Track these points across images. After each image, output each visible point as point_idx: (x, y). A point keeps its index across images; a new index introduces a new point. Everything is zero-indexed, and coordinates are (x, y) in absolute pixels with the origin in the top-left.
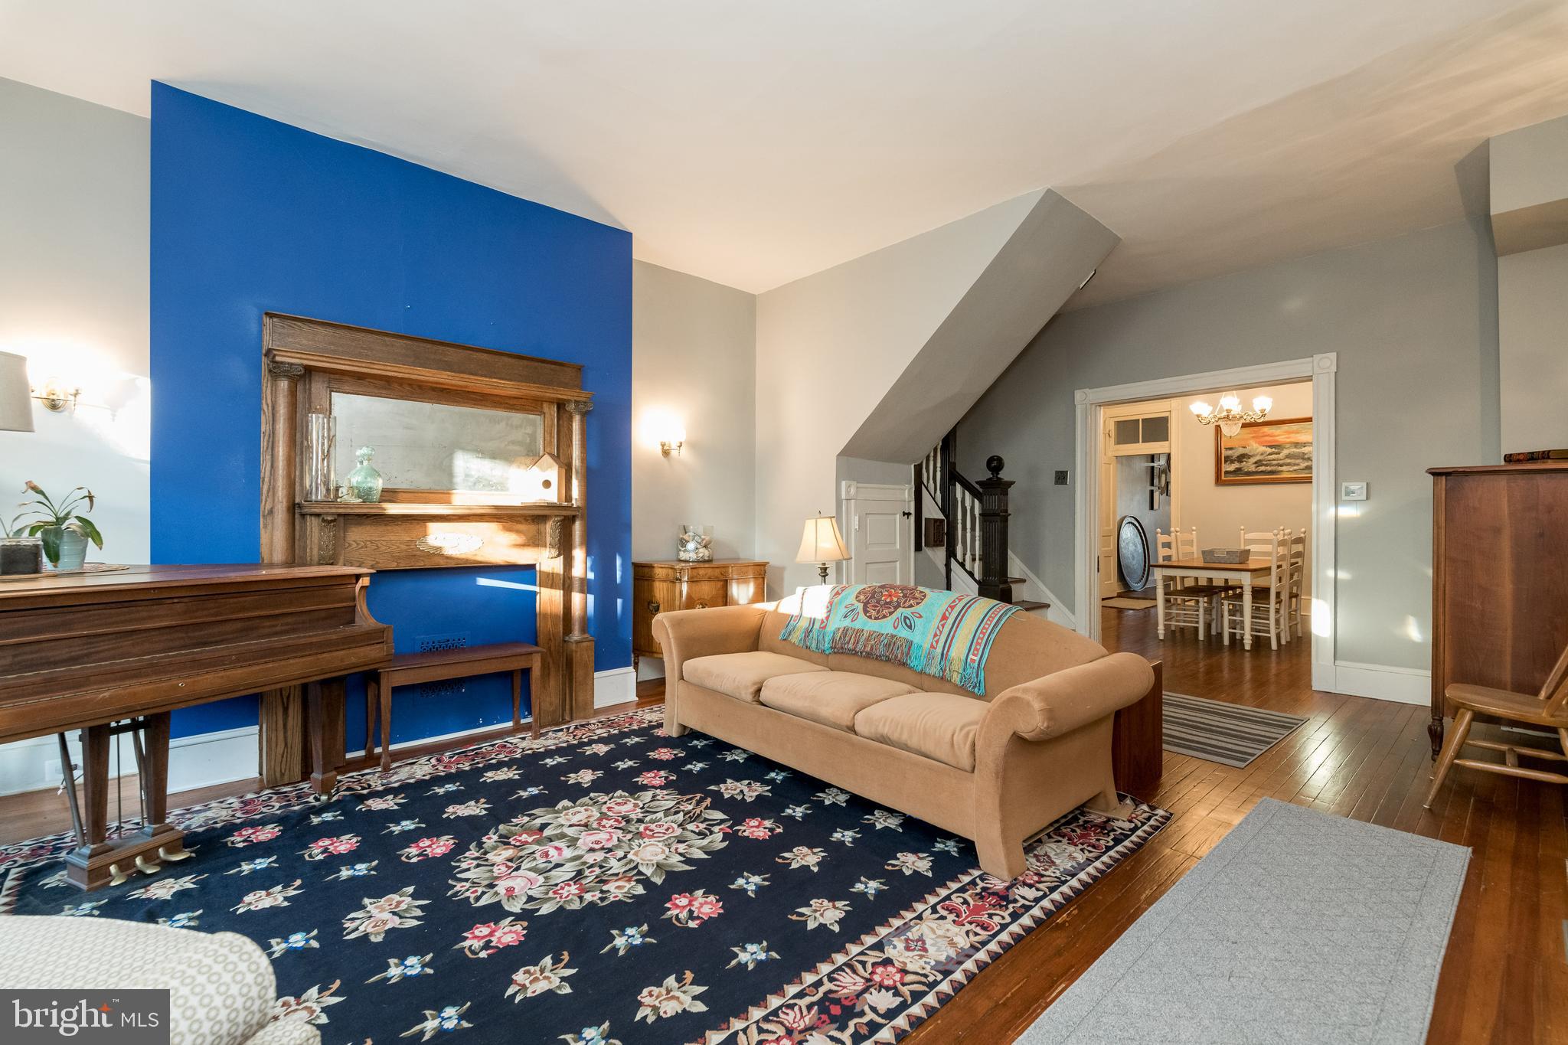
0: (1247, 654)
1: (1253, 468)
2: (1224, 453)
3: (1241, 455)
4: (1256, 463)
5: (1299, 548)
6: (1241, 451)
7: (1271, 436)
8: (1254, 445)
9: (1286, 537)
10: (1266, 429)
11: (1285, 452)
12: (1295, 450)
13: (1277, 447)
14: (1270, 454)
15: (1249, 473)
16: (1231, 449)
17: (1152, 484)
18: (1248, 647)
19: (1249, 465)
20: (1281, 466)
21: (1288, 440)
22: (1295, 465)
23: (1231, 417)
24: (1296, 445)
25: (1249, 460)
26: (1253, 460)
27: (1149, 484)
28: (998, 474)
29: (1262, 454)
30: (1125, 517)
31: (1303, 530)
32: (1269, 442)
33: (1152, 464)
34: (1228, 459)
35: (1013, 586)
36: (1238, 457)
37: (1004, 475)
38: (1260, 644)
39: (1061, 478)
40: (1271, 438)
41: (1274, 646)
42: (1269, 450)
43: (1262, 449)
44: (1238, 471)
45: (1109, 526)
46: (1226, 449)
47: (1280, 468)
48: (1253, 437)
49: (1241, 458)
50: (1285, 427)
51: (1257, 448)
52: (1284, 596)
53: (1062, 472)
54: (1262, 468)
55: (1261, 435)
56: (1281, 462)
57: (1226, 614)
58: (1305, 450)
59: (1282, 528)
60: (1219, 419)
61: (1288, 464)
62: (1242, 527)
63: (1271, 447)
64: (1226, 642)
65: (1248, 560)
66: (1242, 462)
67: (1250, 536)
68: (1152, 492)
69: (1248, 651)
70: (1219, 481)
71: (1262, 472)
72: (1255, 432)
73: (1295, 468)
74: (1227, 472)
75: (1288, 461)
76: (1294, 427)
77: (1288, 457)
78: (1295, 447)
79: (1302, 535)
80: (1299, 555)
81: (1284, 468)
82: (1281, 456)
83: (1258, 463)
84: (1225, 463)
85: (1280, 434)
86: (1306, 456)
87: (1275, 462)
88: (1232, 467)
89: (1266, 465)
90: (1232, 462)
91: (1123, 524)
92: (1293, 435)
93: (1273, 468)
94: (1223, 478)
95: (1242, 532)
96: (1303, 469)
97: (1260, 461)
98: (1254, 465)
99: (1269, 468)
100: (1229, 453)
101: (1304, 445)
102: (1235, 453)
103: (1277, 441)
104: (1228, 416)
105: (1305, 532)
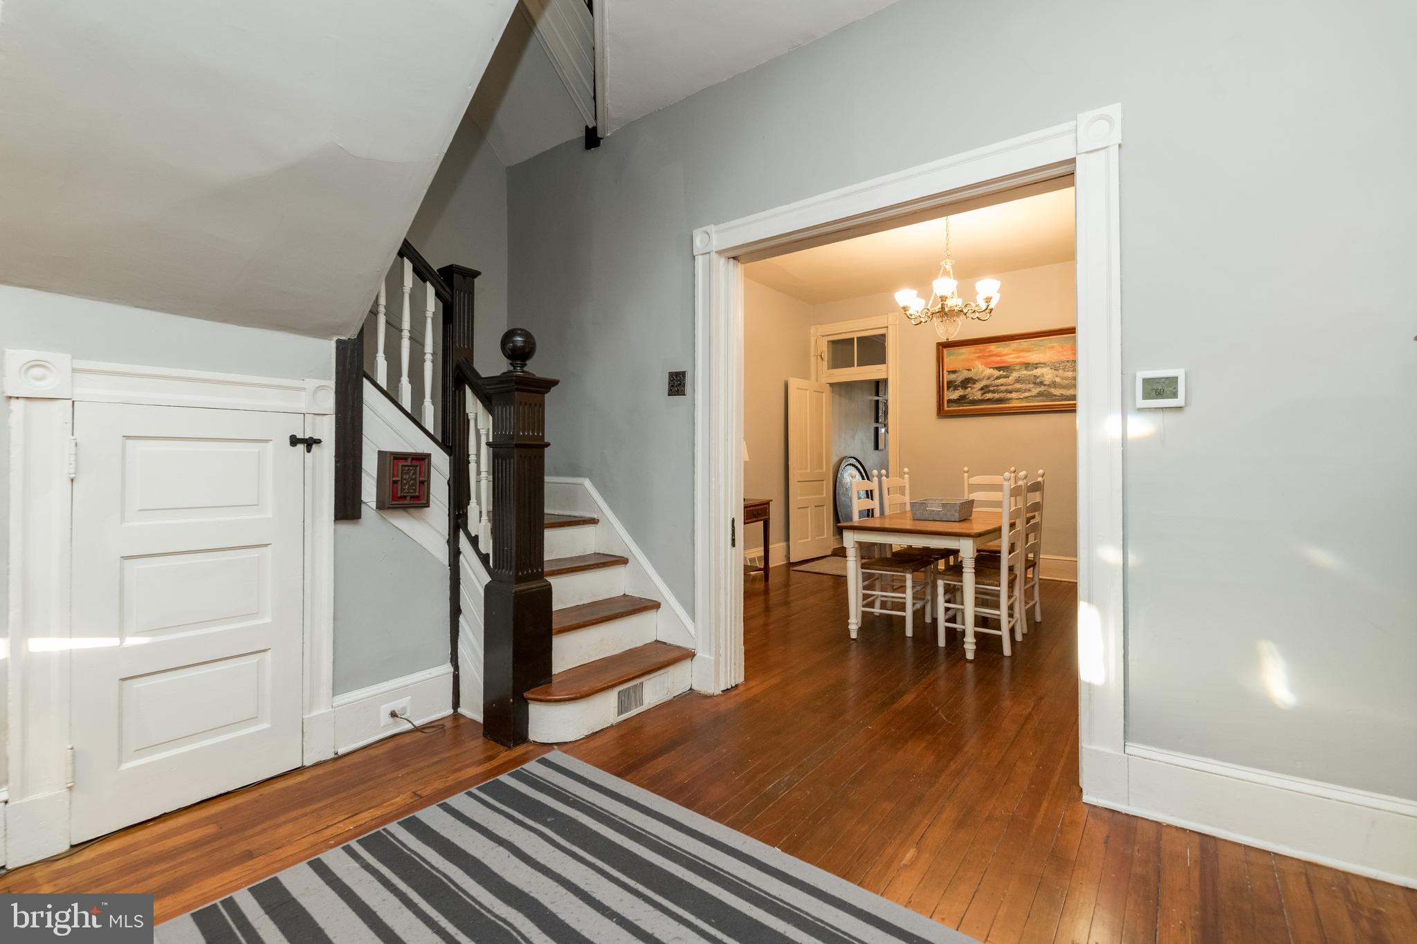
0: (970, 667)
1: (978, 396)
2: (947, 377)
3: (966, 379)
4: (982, 389)
5: (1035, 497)
6: (965, 374)
7: (999, 356)
8: (980, 367)
9: (1020, 483)
10: (993, 347)
11: (1015, 375)
12: (1025, 372)
13: (1005, 368)
14: (998, 378)
15: (974, 402)
16: (954, 372)
17: (877, 421)
18: (970, 656)
19: (974, 393)
20: (1010, 392)
21: (1018, 360)
22: (1026, 390)
23: (947, 310)
24: (1027, 366)
25: (975, 386)
26: (979, 385)
27: (873, 421)
28: (523, 365)
29: (989, 378)
30: (844, 458)
31: (1041, 472)
32: (997, 363)
33: (876, 398)
34: (951, 385)
35: (554, 582)
36: (962, 382)
37: (536, 367)
38: (987, 645)
39: (677, 384)
40: (999, 358)
41: (1007, 651)
42: (997, 373)
43: (989, 372)
44: (962, 399)
45: (822, 468)
46: (950, 372)
47: (1009, 396)
48: (979, 357)
49: (966, 383)
50: (1014, 344)
51: (982, 371)
52: (1019, 570)
53: (677, 374)
54: (989, 396)
55: (987, 354)
56: (1010, 388)
57: (941, 599)
58: (1038, 372)
59: (1013, 469)
60: (933, 314)
61: (1018, 391)
62: (966, 469)
63: (999, 369)
64: (942, 642)
65: (971, 516)
66: (966, 388)
67: (977, 480)
68: (877, 430)
69: (971, 661)
70: (941, 413)
71: (989, 400)
72: (981, 351)
73: (1027, 394)
74: (950, 401)
75: (1018, 386)
76: (1024, 343)
77: (1018, 380)
78: (1026, 368)
79: (1040, 479)
80: (1037, 507)
81: (1014, 395)
82: (1011, 379)
83: (985, 389)
84: (947, 389)
85: (1009, 353)
86: (1038, 380)
87: (1003, 388)
88: (955, 395)
89: (993, 392)
90: (956, 388)
91: (843, 466)
92: (1022, 354)
93: (1001, 395)
94: (946, 408)
95: (966, 474)
96: (1035, 396)
97: (986, 386)
98: (980, 392)
99: (996, 396)
100: (953, 377)
101: (1036, 366)
102: (959, 378)
103: (1006, 362)
104: (943, 308)
105: (1043, 476)
